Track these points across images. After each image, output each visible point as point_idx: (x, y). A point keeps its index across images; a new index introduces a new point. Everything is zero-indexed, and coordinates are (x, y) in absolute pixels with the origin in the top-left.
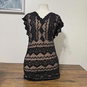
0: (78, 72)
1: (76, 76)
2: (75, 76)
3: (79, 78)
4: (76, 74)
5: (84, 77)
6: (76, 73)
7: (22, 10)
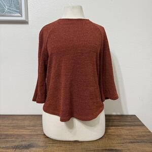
0: (131, 129)
1: (126, 139)
2: (124, 139)
3: (132, 143)
4: (127, 135)
5: (141, 142)
6: (127, 132)
7: (22, 15)
